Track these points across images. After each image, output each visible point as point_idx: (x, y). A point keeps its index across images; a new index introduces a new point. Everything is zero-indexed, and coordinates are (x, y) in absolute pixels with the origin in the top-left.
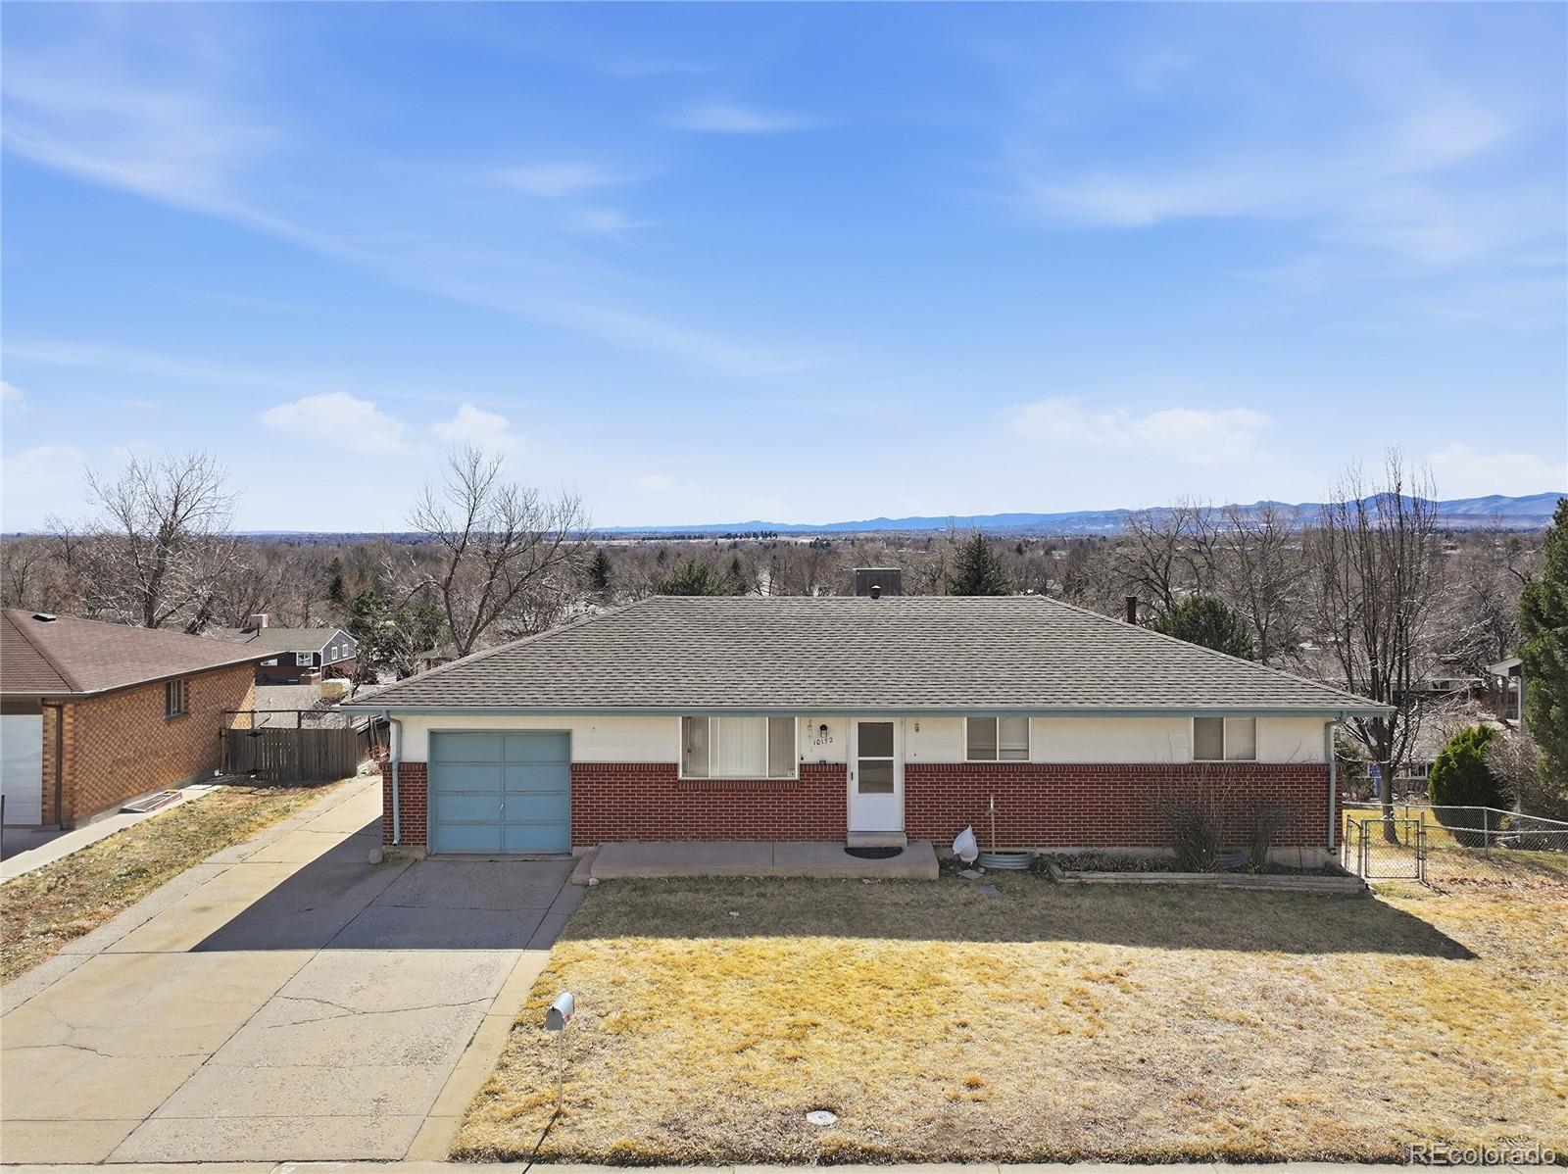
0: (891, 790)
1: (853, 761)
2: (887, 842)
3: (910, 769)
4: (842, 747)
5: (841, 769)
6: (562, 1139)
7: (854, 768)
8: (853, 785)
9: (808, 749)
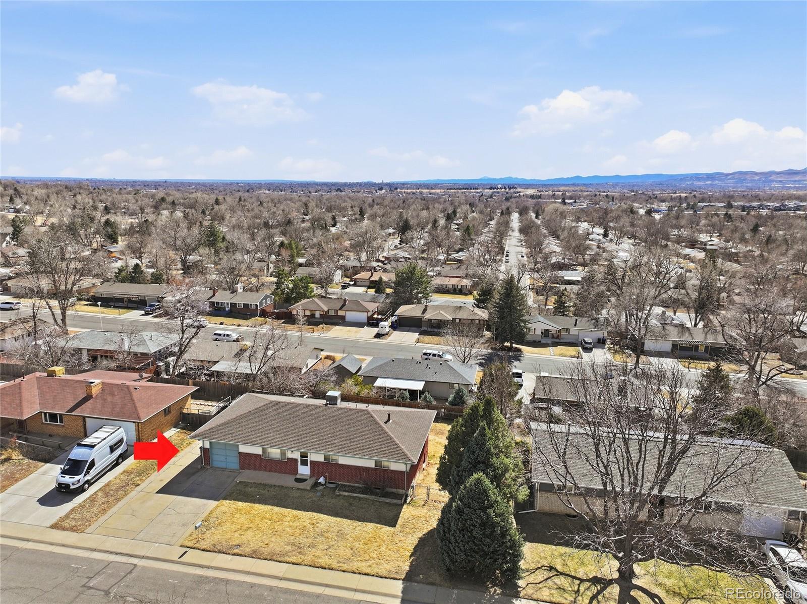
0: (307, 465)
1: (299, 459)
2: (305, 478)
3: (311, 462)
4: (297, 455)
5: (296, 460)
6: (197, 545)
7: (299, 460)
8: (299, 463)
9: (290, 455)
